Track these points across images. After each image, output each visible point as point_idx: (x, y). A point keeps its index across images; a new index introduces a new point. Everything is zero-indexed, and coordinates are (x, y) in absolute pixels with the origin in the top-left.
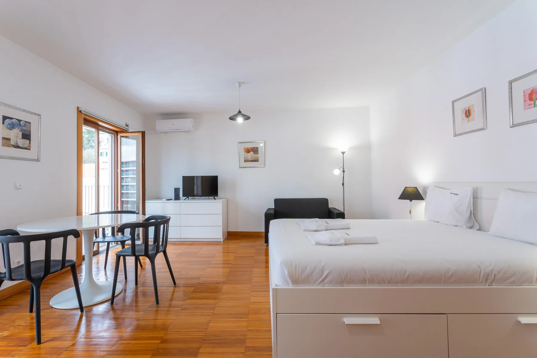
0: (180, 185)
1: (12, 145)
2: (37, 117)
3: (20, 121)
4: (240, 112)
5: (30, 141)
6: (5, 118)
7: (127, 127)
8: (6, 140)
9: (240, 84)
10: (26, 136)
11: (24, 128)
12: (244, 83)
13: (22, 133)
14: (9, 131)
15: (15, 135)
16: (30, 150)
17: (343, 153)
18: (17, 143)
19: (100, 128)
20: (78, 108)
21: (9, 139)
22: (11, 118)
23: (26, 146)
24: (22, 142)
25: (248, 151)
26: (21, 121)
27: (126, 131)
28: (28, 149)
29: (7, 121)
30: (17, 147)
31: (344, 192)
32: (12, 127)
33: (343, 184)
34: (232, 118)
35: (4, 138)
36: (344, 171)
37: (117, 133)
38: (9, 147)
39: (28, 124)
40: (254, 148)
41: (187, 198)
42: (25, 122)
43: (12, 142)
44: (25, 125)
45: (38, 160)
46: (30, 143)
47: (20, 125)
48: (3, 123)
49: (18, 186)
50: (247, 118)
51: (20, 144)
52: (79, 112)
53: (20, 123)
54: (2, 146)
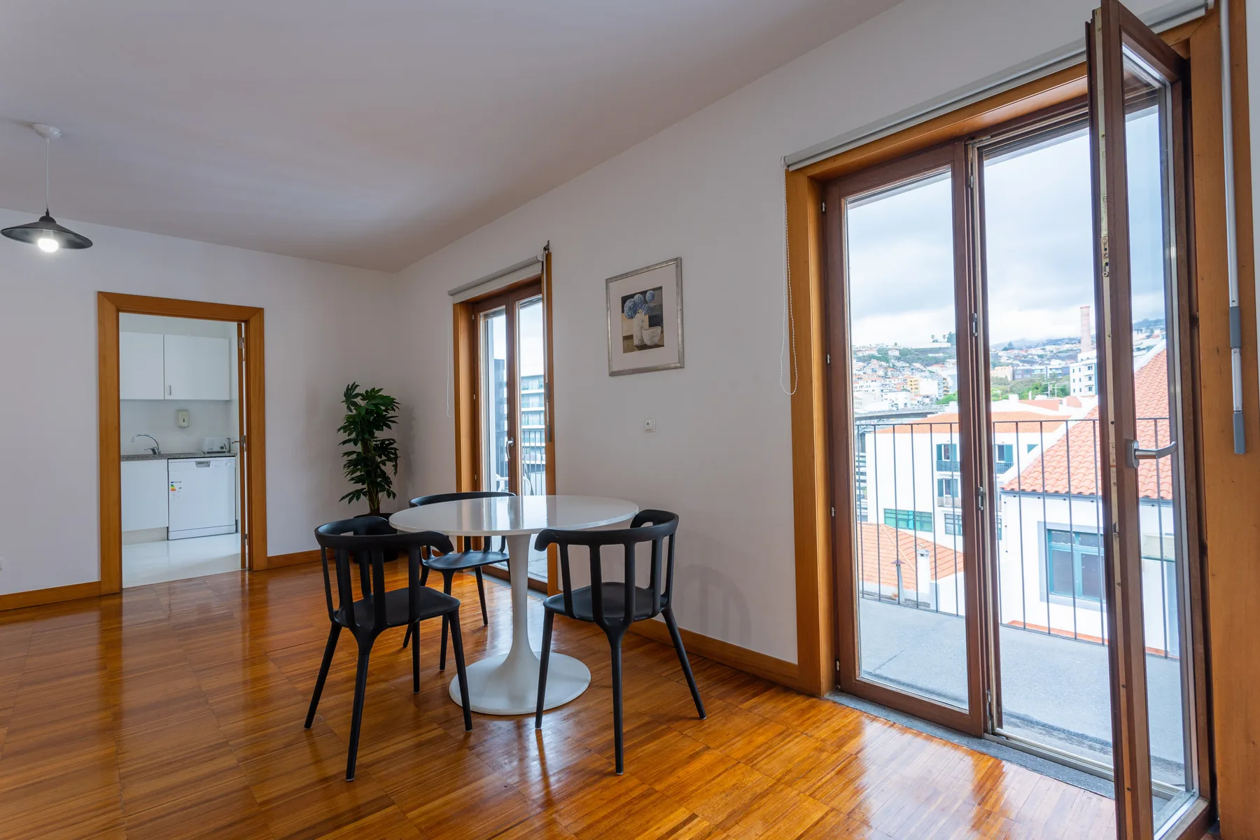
1: (636, 346)
2: (674, 267)
3: (644, 293)
5: (662, 327)
6: (624, 300)
8: (628, 339)
10: (656, 320)
11: (652, 305)
13: (649, 317)
14: (631, 320)
15: (639, 325)
16: (663, 346)
18: (642, 340)
21: (630, 337)
22: (632, 296)
23: (656, 340)
24: (648, 335)
26: (646, 292)
28: (659, 345)
29: (629, 303)
30: (643, 347)
32: (634, 311)
35: (625, 339)
38: (632, 351)
39: (657, 292)
42: (654, 290)
43: (636, 342)
44: (653, 296)
45: (680, 365)
46: (662, 332)
47: (645, 302)
48: (623, 312)
51: (648, 343)
53: (645, 297)
54: (624, 352)
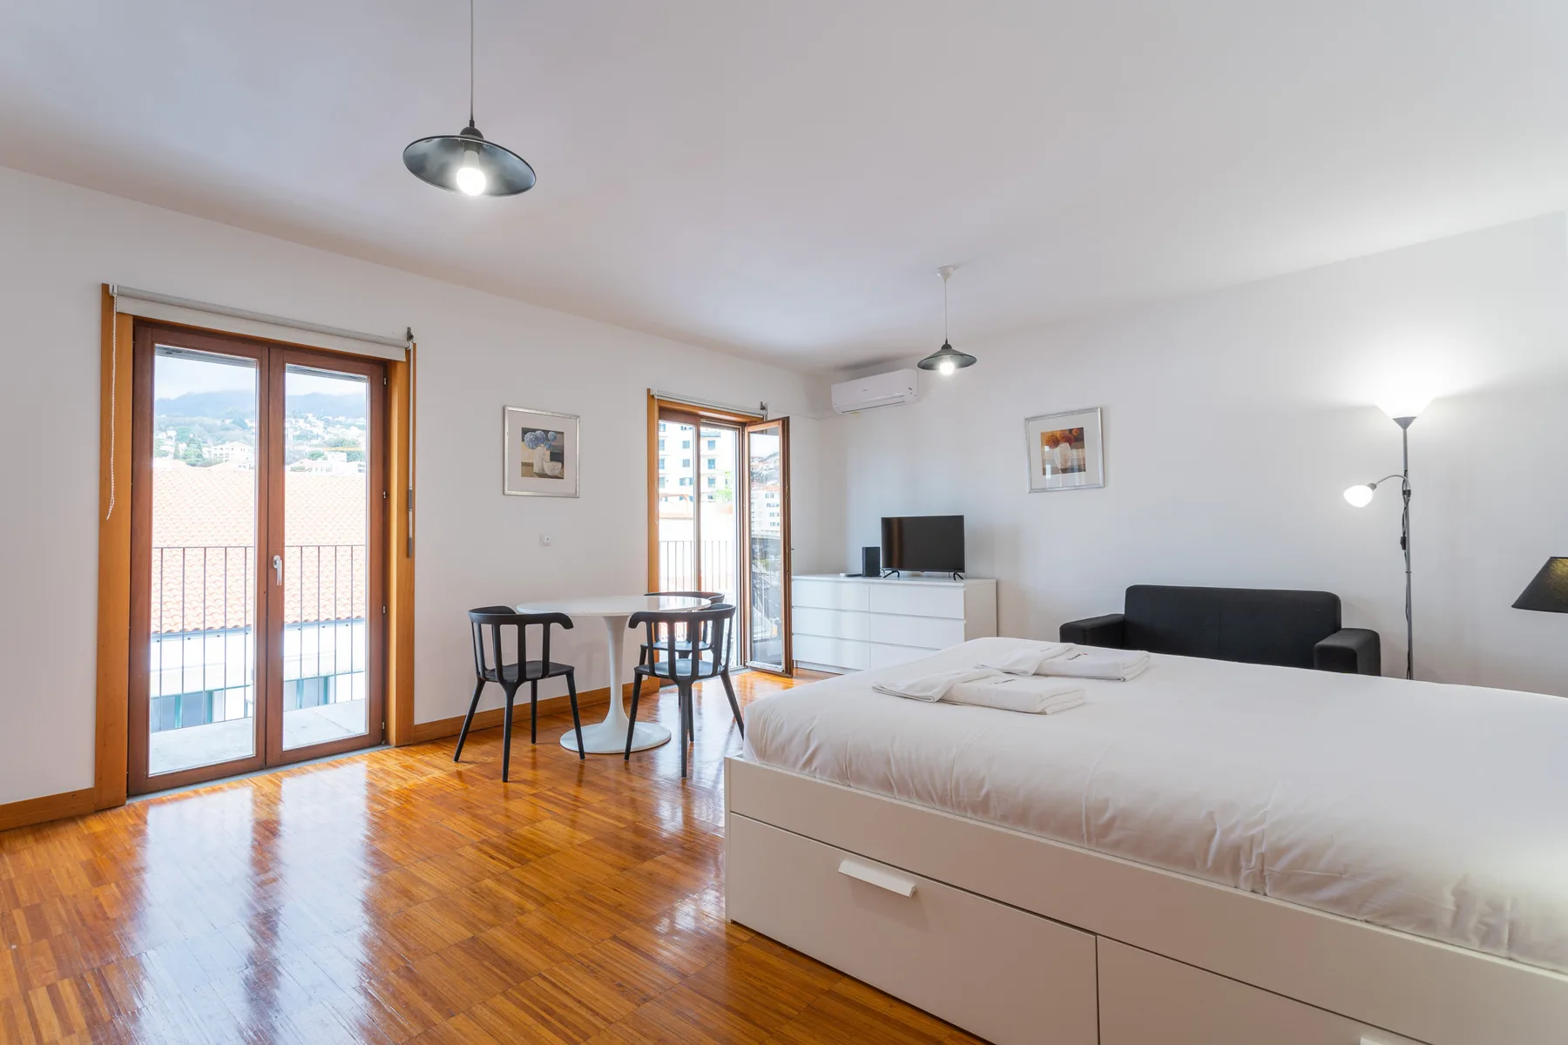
0: (876, 540)
1: (536, 473)
2: (573, 422)
3: (546, 432)
4: (947, 347)
5: (563, 464)
6: (525, 431)
7: (763, 412)
8: (527, 466)
9: (945, 273)
10: (557, 456)
11: (553, 443)
12: (955, 267)
13: (551, 453)
14: (531, 450)
15: (541, 456)
16: (563, 479)
17: (1405, 423)
18: (543, 469)
19: (704, 421)
20: (649, 390)
21: (531, 465)
22: (534, 430)
23: (556, 472)
24: (550, 467)
25: (1054, 441)
26: (549, 431)
27: (761, 421)
28: (560, 477)
29: (528, 435)
30: (543, 475)
31: (1408, 572)
32: (536, 442)
33: (1404, 542)
34: (927, 365)
35: (524, 464)
36: (1407, 493)
37: (744, 425)
38: (531, 476)
39: (559, 436)
40: (1071, 431)
41: (893, 572)
42: (555, 432)
43: (536, 469)
44: (555, 438)
45: (575, 496)
46: (563, 467)
47: (547, 439)
48: (523, 440)
49: (546, 541)
50: (967, 361)
51: (548, 472)
52: (651, 397)
53: (547, 436)
54: (524, 476)
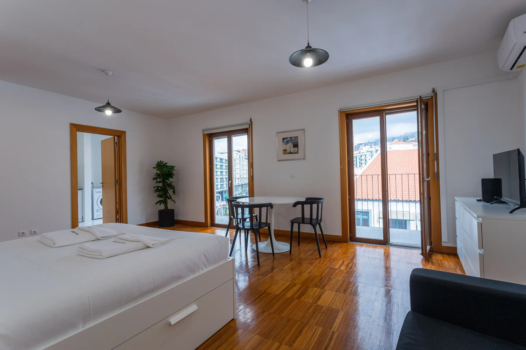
2: (302, 131)
6: (284, 139)
8: (285, 151)
10: (296, 145)
11: (294, 141)
13: (293, 145)
14: (286, 145)
15: (289, 146)
18: (290, 151)
21: (286, 150)
22: (287, 138)
23: (296, 151)
24: (293, 150)
26: (292, 137)
28: (297, 153)
29: (285, 140)
30: (291, 153)
32: (287, 143)
35: (284, 150)
38: (287, 154)
39: (296, 138)
42: (295, 137)
43: (288, 151)
44: (295, 139)
45: (304, 158)
46: (298, 149)
47: (292, 140)
48: (283, 142)
49: (292, 176)
51: (292, 151)
53: (291, 139)
54: (283, 154)
